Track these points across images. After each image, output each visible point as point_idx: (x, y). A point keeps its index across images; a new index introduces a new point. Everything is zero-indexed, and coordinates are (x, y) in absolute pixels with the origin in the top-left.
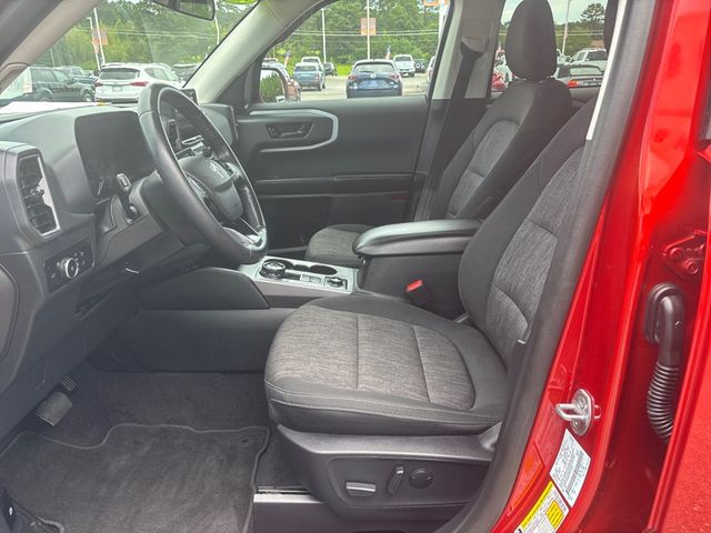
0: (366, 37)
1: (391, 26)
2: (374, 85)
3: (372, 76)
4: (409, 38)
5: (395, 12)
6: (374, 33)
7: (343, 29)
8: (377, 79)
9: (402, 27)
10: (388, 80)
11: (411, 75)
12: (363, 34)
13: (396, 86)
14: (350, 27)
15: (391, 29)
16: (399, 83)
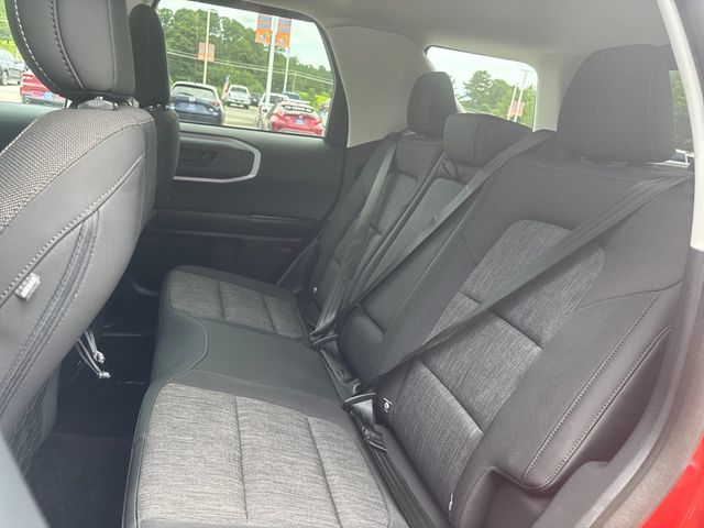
0: (203, 62)
1: (234, 57)
2: (192, 108)
3: (191, 99)
4: (251, 71)
5: (239, 44)
6: (212, 59)
7: (185, 50)
8: (196, 103)
9: (246, 60)
10: (207, 106)
11: (246, 107)
12: (200, 58)
13: (215, 114)
14: (192, 49)
15: (235, 59)
16: (219, 111)
